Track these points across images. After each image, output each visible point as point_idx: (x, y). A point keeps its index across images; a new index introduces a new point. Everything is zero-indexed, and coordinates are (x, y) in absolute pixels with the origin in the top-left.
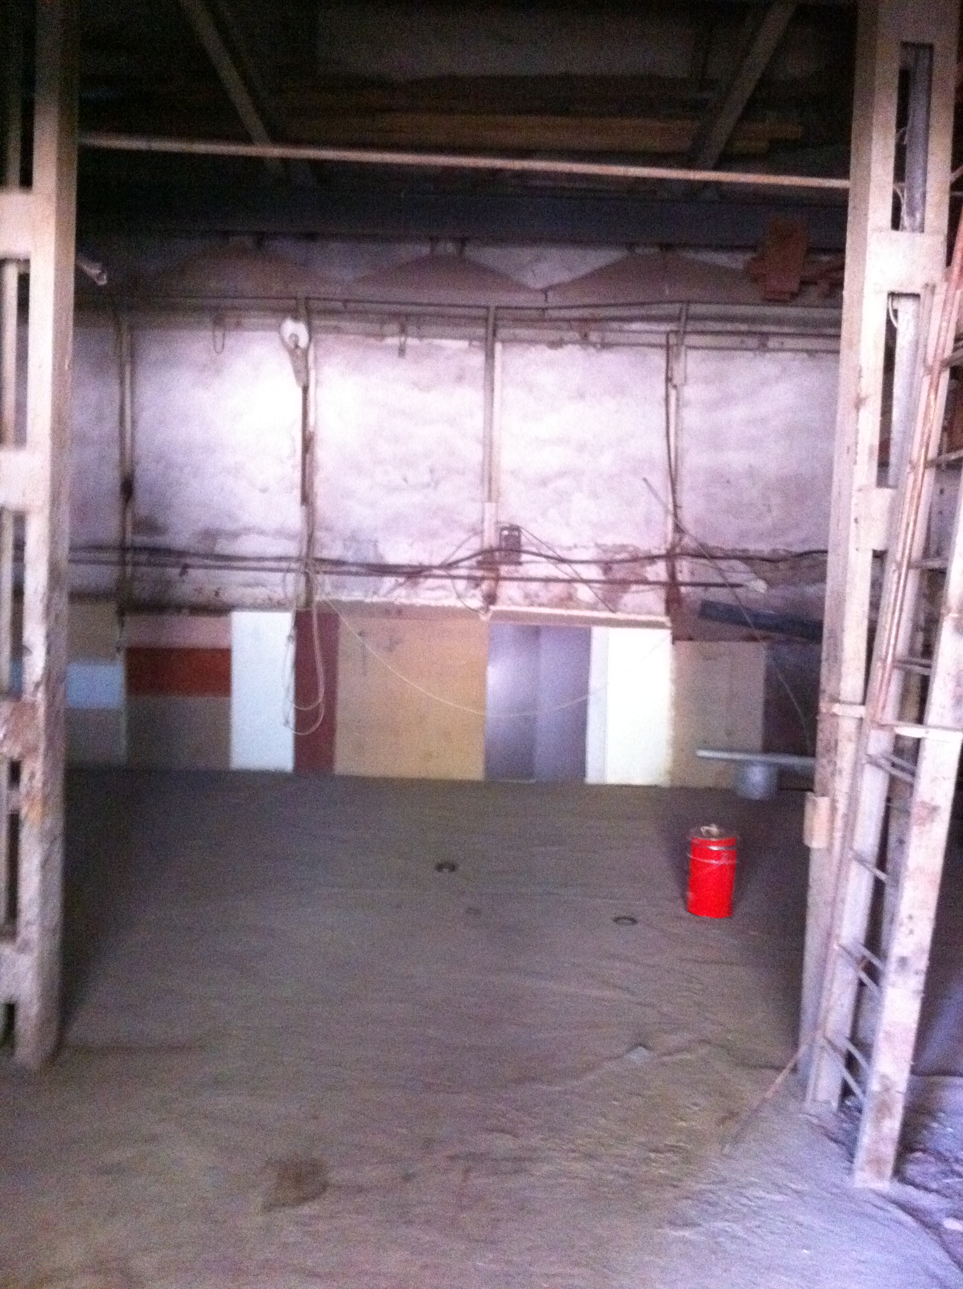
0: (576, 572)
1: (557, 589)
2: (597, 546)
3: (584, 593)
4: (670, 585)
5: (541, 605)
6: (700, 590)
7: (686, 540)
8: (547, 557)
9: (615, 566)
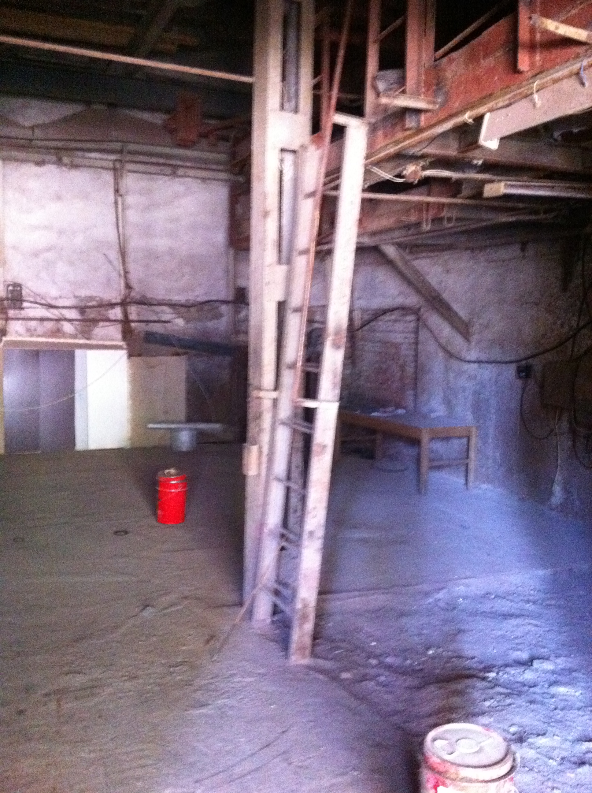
0: (61, 314)
1: (49, 325)
2: (76, 297)
3: (68, 328)
4: (125, 322)
5: (38, 336)
6: (144, 324)
7: (133, 294)
8: (42, 304)
9: (88, 310)
